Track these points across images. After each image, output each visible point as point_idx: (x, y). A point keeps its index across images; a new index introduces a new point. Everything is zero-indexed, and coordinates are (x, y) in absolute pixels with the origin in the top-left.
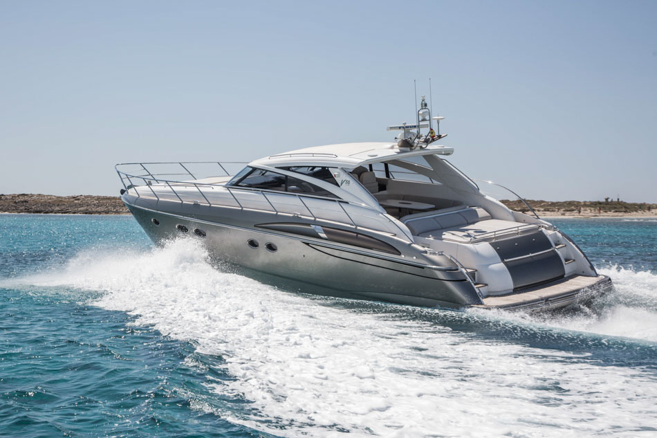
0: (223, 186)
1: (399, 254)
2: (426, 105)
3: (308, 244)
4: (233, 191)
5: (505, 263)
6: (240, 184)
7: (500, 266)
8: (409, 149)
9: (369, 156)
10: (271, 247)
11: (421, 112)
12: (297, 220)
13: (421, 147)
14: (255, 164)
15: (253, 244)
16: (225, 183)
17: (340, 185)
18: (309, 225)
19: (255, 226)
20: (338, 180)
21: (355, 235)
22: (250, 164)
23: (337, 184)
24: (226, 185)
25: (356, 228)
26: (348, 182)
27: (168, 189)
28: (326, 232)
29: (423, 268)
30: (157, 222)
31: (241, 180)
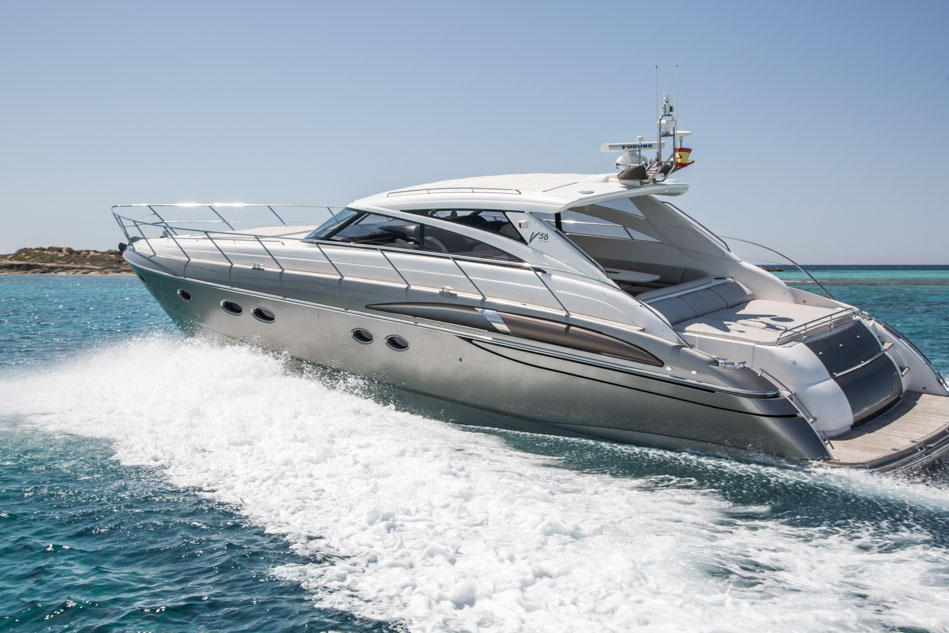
0: (302, 241)
1: (661, 364)
2: (671, 109)
3: (470, 340)
4: (328, 250)
5: (836, 379)
6: (334, 237)
7: (829, 385)
8: (637, 183)
9: (581, 192)
10: (396, 343)
11: (663, 121)
12: (448, 300)
13: (655, 181)
14: (361, 204)
15: (362, 336)
16: (306, 235)
17: (527, 240)
18: (472, 308)
19: (366, 307)
20: (525, 233)
21: (565, 326)
22: (351, 206)
23: (522, 240)
24: (307, 238)
25: (567, 317)
26: (545, 237)
27: (209, 243)
28: (506, 321)
29: (713, 392)
30: (186, 296)
31: (335, 232)
